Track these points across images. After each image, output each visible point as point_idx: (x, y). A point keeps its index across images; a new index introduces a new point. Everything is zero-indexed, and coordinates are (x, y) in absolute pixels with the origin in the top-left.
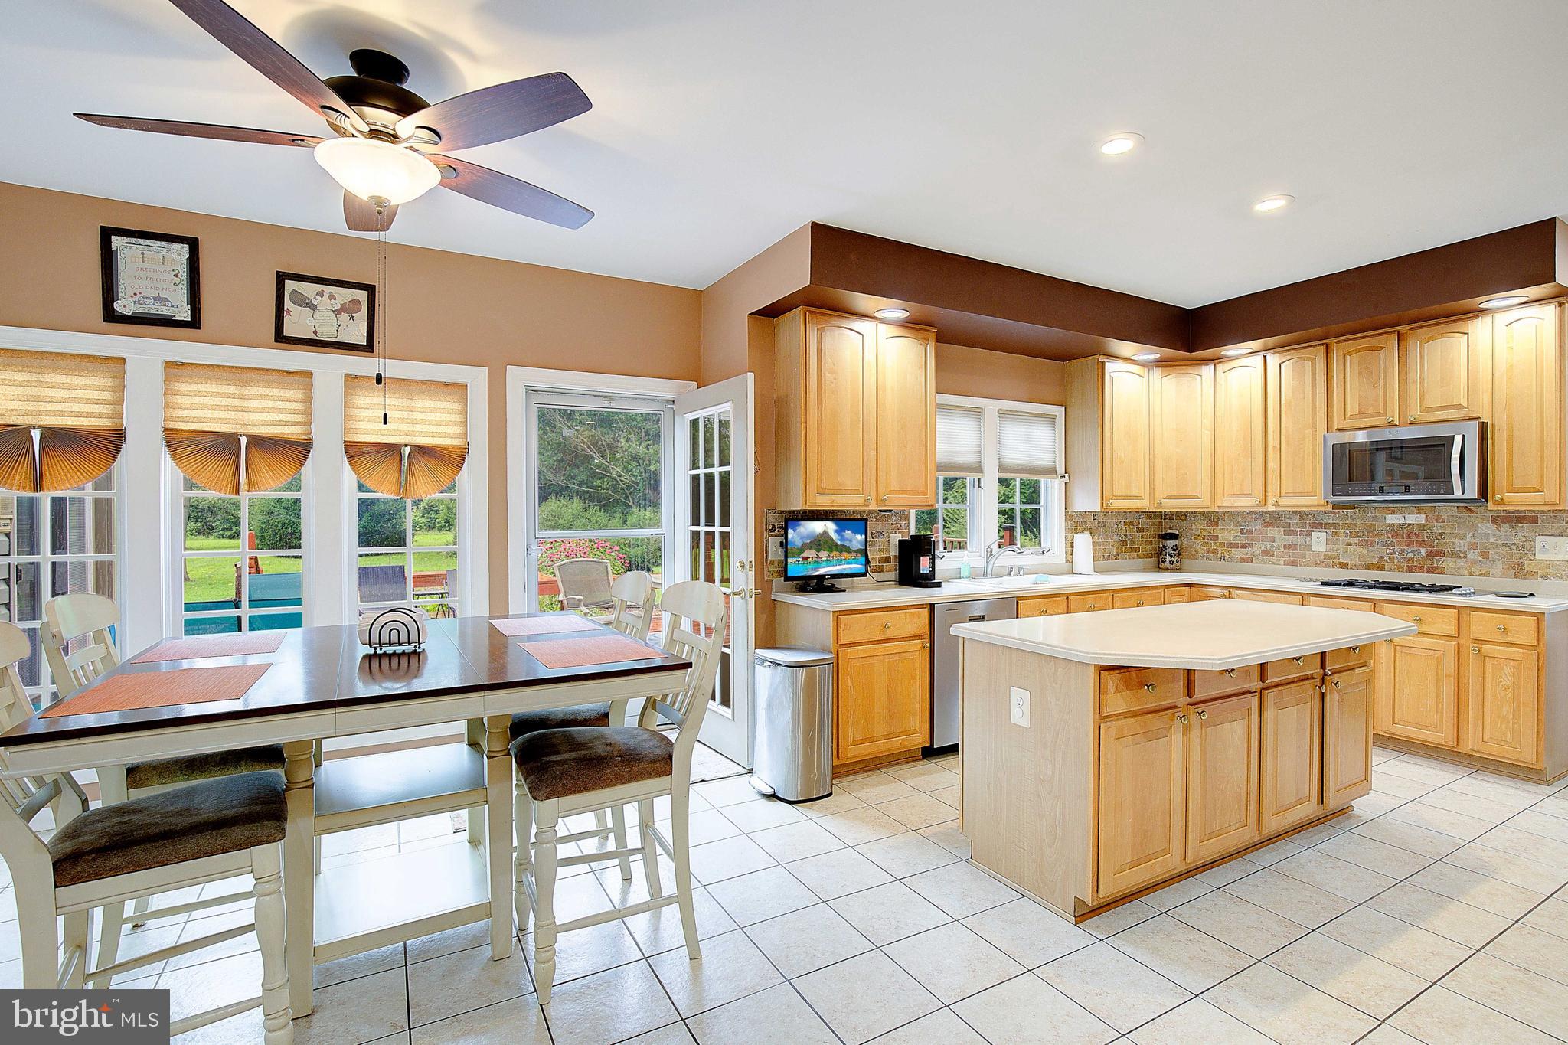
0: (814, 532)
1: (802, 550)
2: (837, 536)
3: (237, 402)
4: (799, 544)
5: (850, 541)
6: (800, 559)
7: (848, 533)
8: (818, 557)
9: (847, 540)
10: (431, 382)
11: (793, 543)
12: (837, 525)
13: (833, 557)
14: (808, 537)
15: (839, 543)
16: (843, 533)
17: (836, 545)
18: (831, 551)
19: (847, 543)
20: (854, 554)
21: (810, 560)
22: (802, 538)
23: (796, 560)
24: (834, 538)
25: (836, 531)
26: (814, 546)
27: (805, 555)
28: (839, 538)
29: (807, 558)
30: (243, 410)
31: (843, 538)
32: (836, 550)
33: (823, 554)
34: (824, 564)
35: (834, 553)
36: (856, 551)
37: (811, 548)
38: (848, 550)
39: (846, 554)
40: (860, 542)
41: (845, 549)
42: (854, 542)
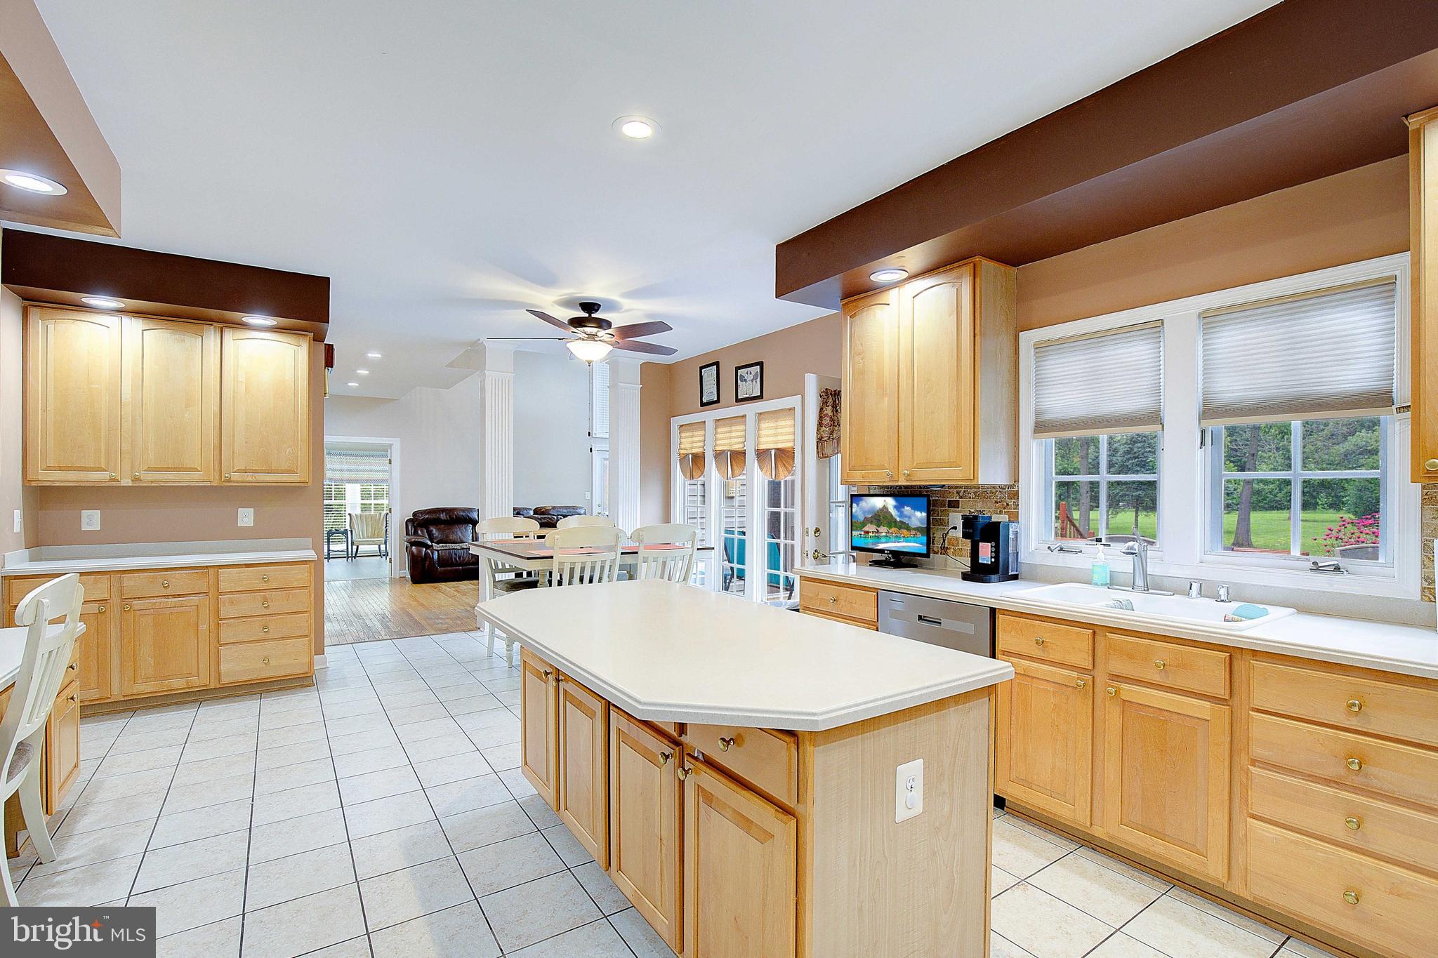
0: (874, 507)
1: (864, 524)
2: (896, 511)
3: (727, 435)
4: (861, 518)
5: (910, 517)
6: (862, 533)
7: (907, 509)
8: (878, 531)
9: (906, 516)
10: (782, 410)
11: (856, 517)
12: (897, 501)
13: (892, 533)
14: (869, 512)
15: (898, 519)
16: (903, 510)
17: (896, 521)
18: (890, 527)
19: (905, 520)
20: (913, 532)
21: (871, 534)
22: (864, 512)
23: (859, 533)
24: (893, 514)
25: (895, 507)
26: (875, 521)
27: (866, 529)
28: (898, 513)
29: (868, 532)
30: (730, 438)
31: (902, 514)
32: (895, 527)
33: (883, 530)
34: (883, 540)
35: (893, 529)
36: (914, 529)
37: (871, 523)
38: (908, 528)
39: (905, 531)
40: (920, 520)
41: (903, 526)
42: (913, 519)
